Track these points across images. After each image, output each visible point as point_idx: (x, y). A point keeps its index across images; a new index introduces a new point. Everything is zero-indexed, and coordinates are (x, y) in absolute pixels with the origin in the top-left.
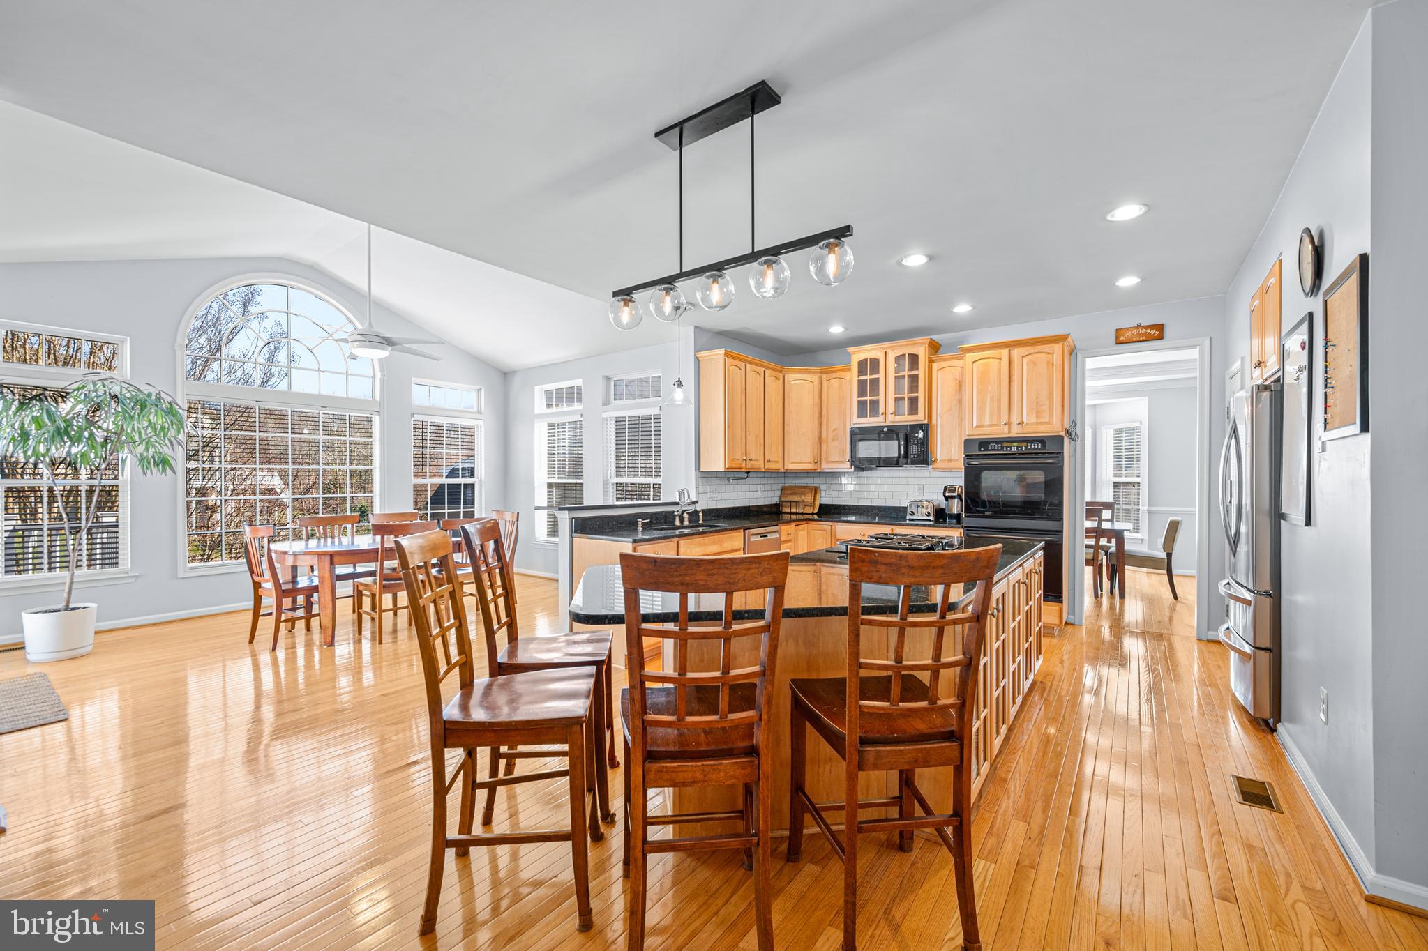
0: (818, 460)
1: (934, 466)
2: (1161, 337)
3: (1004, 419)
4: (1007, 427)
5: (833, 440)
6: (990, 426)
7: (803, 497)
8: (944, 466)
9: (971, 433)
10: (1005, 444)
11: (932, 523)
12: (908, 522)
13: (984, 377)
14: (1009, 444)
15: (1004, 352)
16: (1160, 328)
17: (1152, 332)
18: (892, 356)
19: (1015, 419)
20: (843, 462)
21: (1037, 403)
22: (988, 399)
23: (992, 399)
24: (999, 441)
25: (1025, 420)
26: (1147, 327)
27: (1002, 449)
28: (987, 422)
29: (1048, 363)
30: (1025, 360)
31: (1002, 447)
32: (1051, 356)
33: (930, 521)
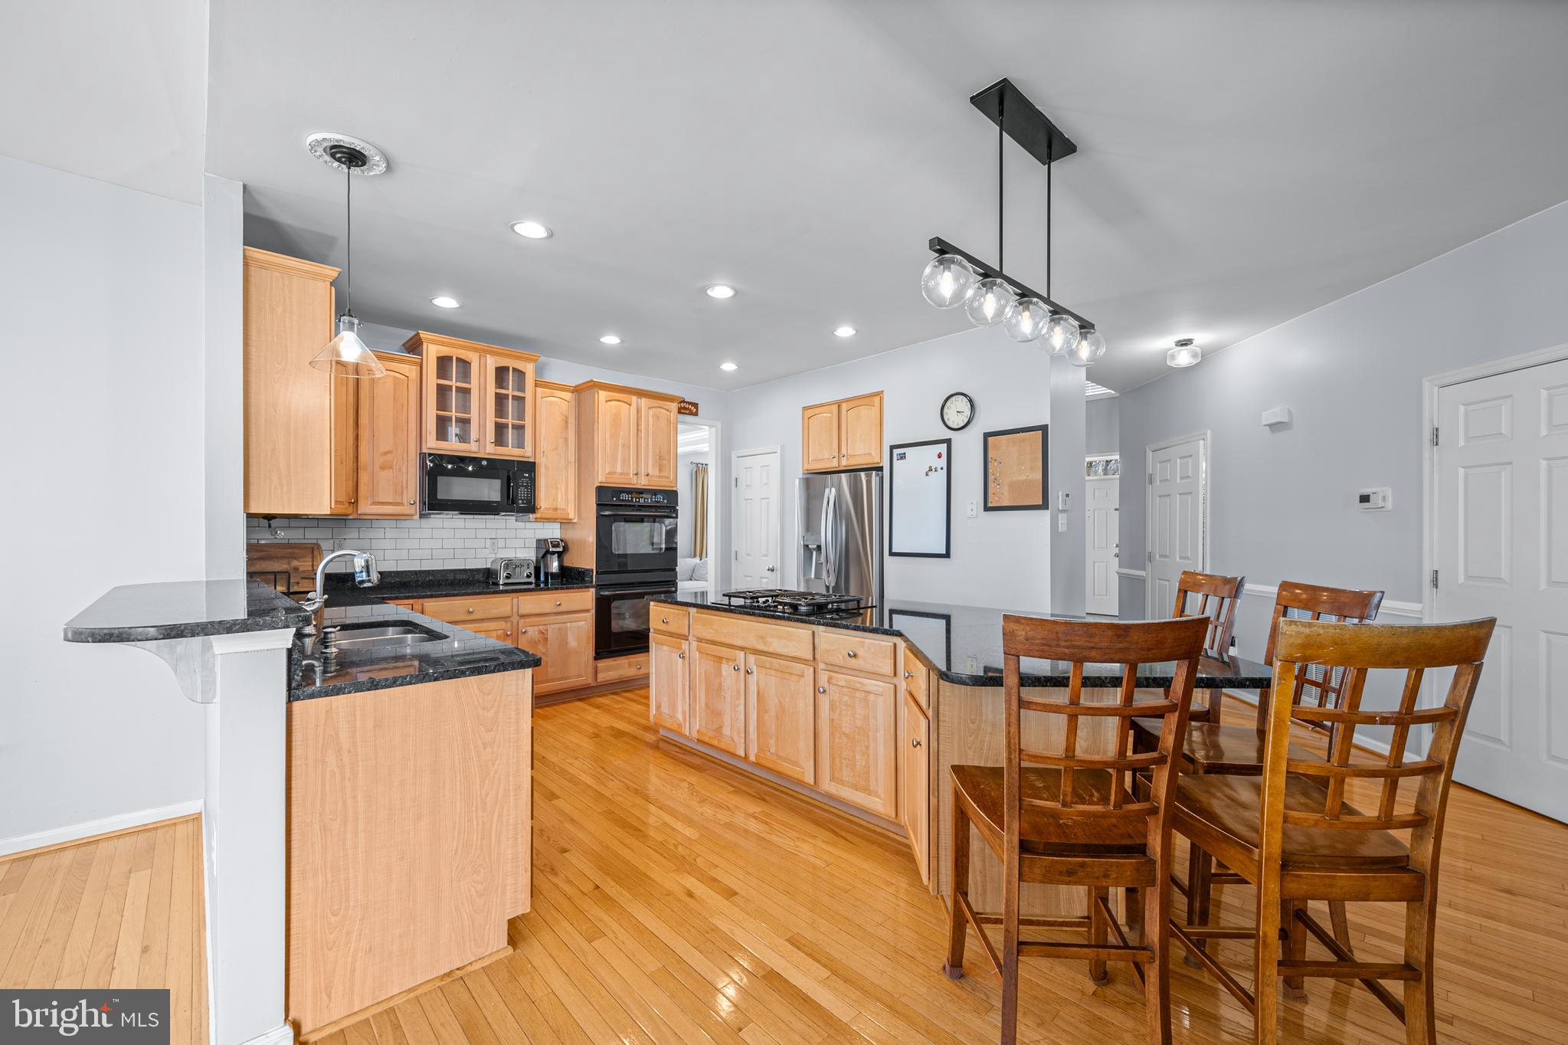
0: (355, 503)
1: (538, 515)
2: (696, 414)
3: (632, 471)
4: (636, 477)
5: (382, 468)
6: (622, 474)
8: (549, 516)
9: (604, 480)
10: (634, 495)
11: (533, 586)
12: (501, 588)
13: (616, 420)
14: (637, 496)
15: (634, 399)
16: (696, 405)
17: (693, 408)
18: (492, 363)
19: (643, 471)
20: (401, 504)
21: (660, 457)
22: (620, 444)
23: (623, 446)
24: (629, 491)
25: (651, 473)
26: (689, 403)
27: (632, 500)
28: (619, 470)
29: (668, 420)
30: (651, 412)
31: (632, 498)
32: (668, 413)
33: (530, 583)
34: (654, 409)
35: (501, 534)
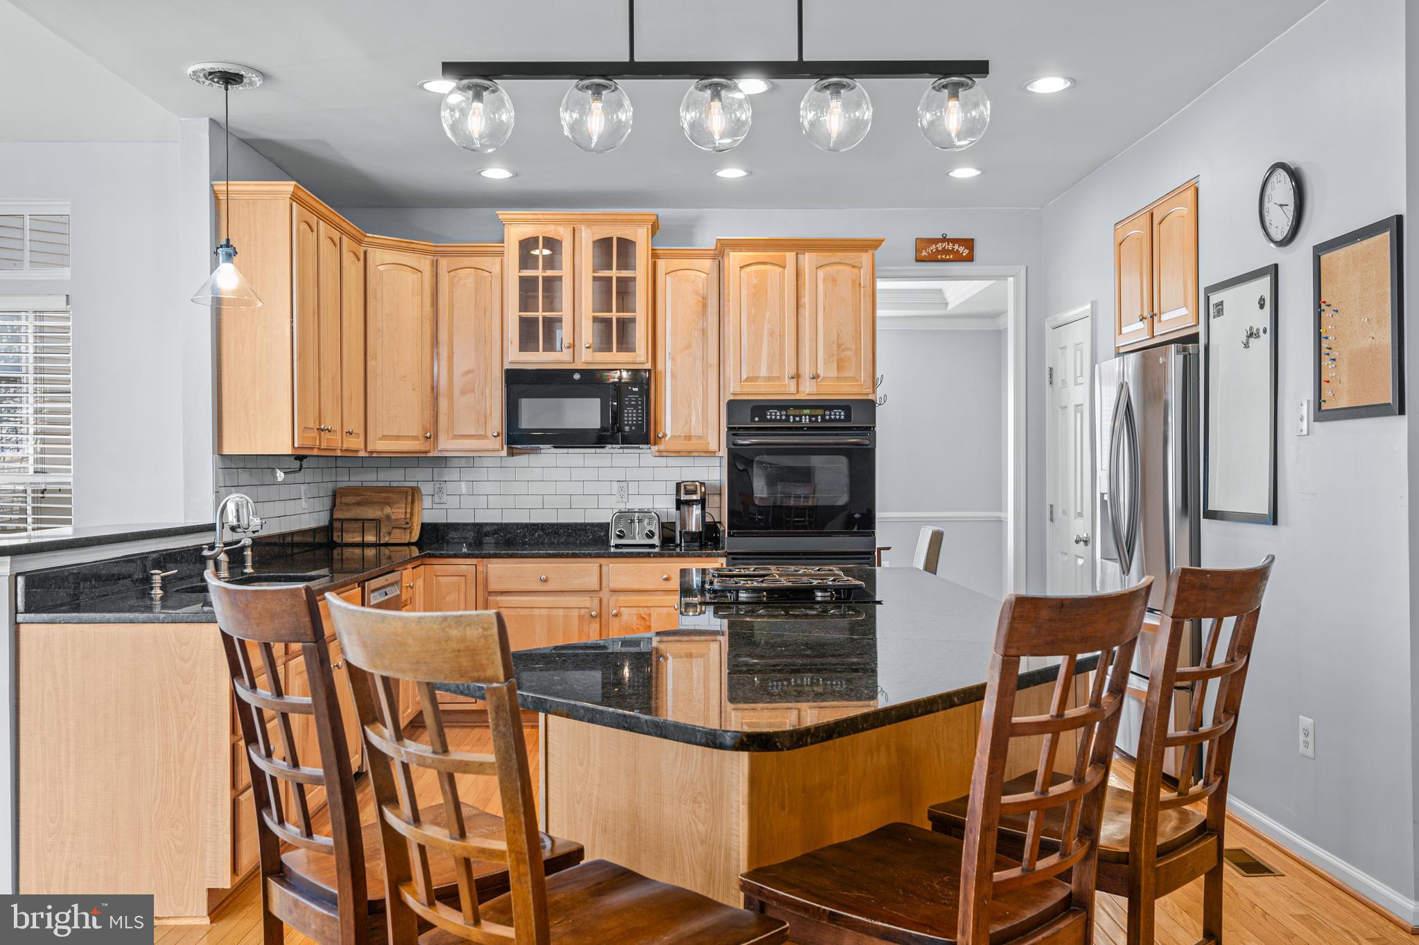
0: (432, 436)
1: (662, 447)
2: (970, 259)
3: (789, 369)
4: (794, 381)
5: (463, 393)
6: (769, 379)
7: (388, 510)
8: (678, 448)
9: (738, 390)
10: (791, 411)
11: (657, 550)
12: (613, 550)
13: (758, 293)
14: (797, 412)
15: (790, 256)
16: (969, 243)
17: (961, 249)
18: (587, 237)
19: (807, 371)
20: (484, 437)
21: (839, 346)
22: (766, 333)
23: (771, 334)
24: (782, 406)
25: (821, 372)
26: (954, 241)
27: (787, 420)
28: (764, 373)
29: (854, 281)
30: (821, 274)
31: (788, 416)
32: (856, 270)
33: (653, 546)
34: (828, 269)
35: (631, 474)
